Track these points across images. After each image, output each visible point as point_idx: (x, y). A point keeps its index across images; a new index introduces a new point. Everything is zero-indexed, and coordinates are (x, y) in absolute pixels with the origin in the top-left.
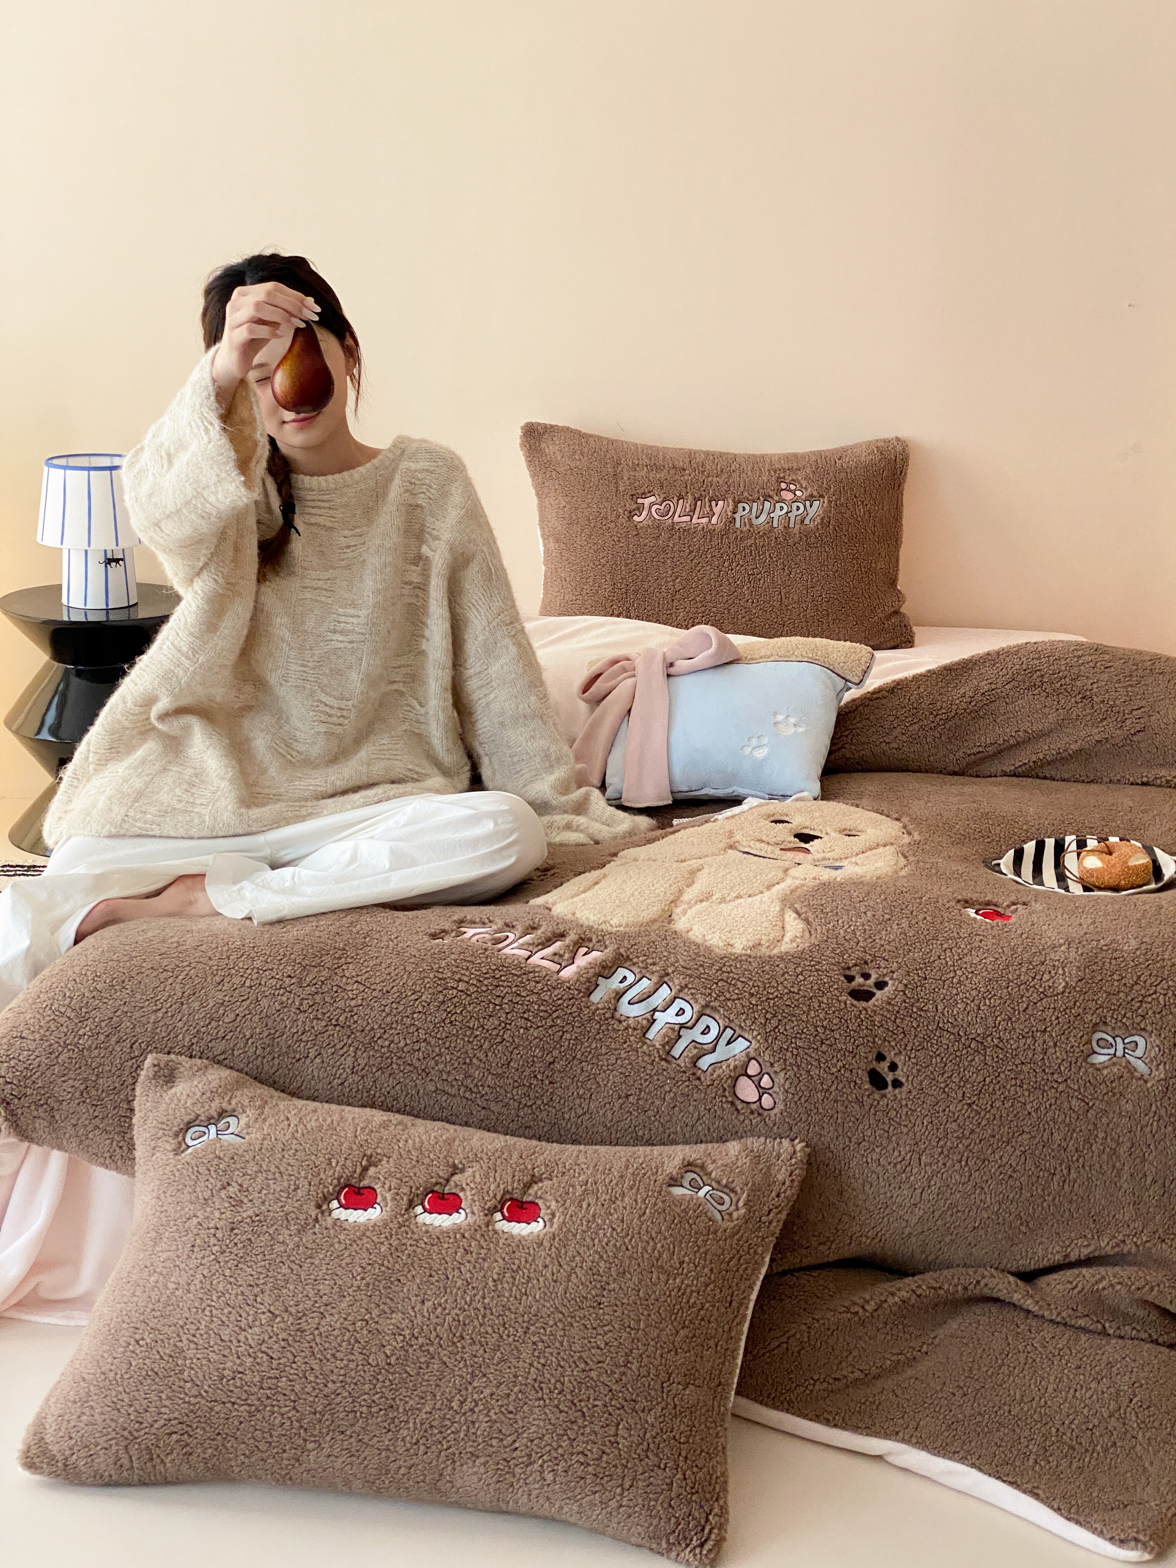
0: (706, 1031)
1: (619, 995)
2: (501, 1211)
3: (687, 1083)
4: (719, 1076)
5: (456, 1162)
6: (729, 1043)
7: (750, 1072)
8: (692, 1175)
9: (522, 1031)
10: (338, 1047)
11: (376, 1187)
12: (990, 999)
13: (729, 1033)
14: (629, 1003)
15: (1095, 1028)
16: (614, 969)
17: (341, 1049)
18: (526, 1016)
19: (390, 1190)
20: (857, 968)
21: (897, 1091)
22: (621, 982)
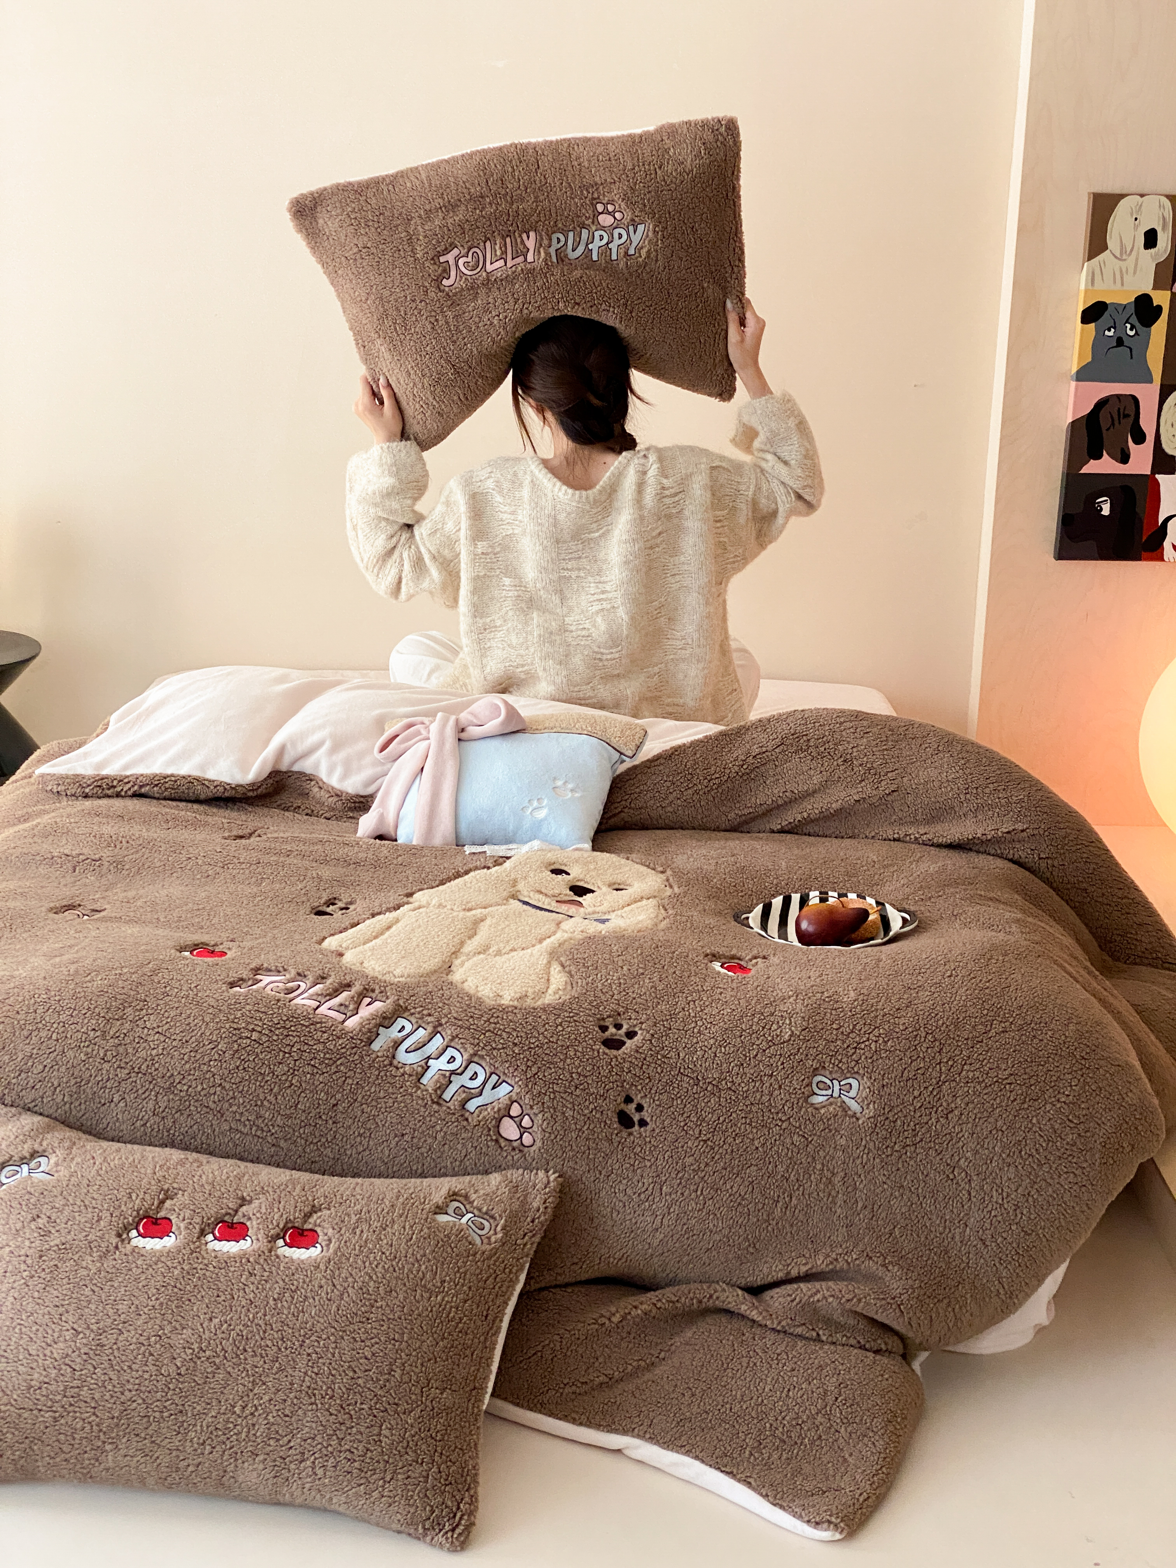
0: (475, 1076)
1: (397, 1044)
2: (284, 1238)
3: (456, 1124)
4: (484, 1117)
5: (245, 1194)
6: (494, 1088)
7: (512, 1113)
8: (456, 1204)
9: (308, 1076)
10: (140, 1092)
11: (171, 1218)
12: (725, 1047)
13: (494, 1078)
14: (406, 1052)
15: (815, 1072)
16: (394, 1019)
17: (144, 1093)
18: (312, 1063)
19: (184, 1220)
20: (611, 1019)
21: (642, 1129)
22: (399, 1031)
